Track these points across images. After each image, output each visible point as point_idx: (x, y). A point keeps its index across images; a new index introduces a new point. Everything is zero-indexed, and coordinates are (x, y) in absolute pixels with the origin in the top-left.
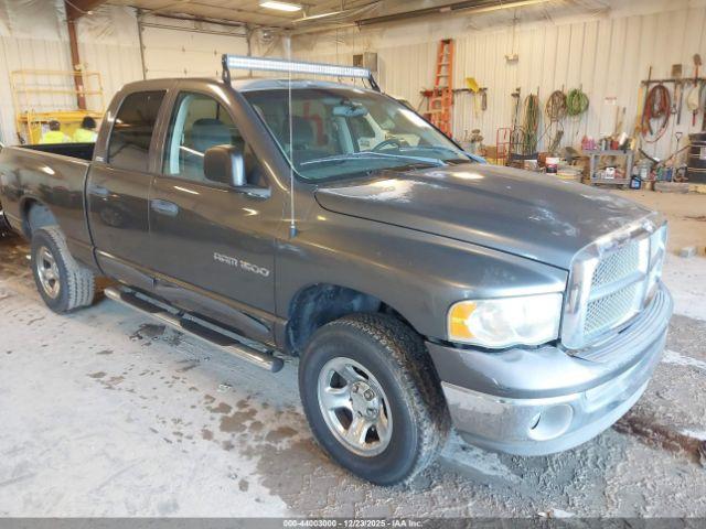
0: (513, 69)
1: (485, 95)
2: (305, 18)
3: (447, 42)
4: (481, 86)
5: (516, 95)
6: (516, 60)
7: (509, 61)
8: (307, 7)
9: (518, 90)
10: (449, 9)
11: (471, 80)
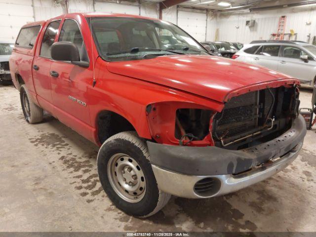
0: (308, 27)
1: (296, 36)
2: (231, 8)
3: (283, 17)
4: (295, 33)
5: (309, 36)
6: (310, 24)
7: (307, 24)
8: (232, 3)
9: (310, 34)
10: (286, 6)
11: (292, 31)
